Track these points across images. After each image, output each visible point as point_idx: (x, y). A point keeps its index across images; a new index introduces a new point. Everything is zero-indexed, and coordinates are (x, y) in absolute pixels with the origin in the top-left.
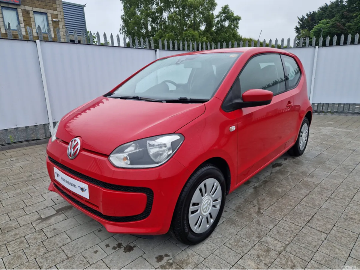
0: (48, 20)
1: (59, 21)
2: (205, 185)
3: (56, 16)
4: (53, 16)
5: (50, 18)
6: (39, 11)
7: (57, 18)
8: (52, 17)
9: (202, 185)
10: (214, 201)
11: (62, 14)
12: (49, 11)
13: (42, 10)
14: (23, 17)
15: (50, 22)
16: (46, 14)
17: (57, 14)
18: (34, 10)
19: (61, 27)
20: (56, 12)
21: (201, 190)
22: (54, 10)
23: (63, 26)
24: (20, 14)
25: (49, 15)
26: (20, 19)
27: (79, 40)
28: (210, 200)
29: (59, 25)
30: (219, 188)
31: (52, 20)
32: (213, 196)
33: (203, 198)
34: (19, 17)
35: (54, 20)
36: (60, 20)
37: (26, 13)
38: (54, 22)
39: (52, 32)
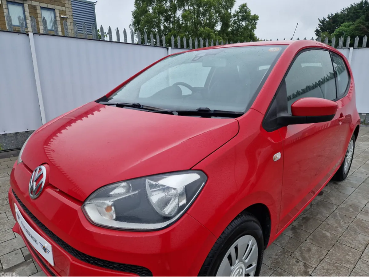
0: (55, 17)
1: (67, 17)
2: (236, 248)
3: (64, 13)
4: (61, 12)
5: (58, 15)
6: (47, 7)
7: (66, 15)
8: (60, 14)
9: (232, 250)
10: (247, 268)
11: (71, 10)
12: (57, 7)
13: (50, 6)
14: (30, 12)
15: (58, 19)
16: (53, 10)
17: (65, 10)
18: (41, 6)
19: (69, 24)
20: (64, 9)
21: (230, 258)
22: (62, 6)
23: (71, 24)
24: (27, 9)
25: (57, 11)
26: (26, 15)
28: (242, 269)
29: (67, 22)
30: (255, 247)
31: (60, 17)
32: (247, 261)
33: (232, 267)
34: (26, 12)
35: (62, 16)
36: (69, 17)
37: (33, 9)
38: (62, 19)
39: (60, 30)
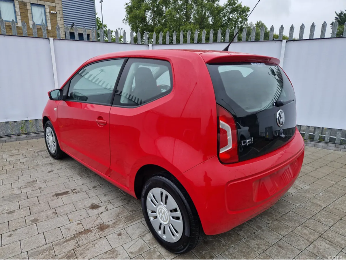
0: (45, 13)
1: (56, 13)
3: (54, 8)
4: (51, 8)
5: (48, 10)
6: (37, 3)
7: (56, 10)
8: (50, 10)
11: (60, 6)
12: (47, 3)
13: (40, 3)
14: (20, 8)
15: (48, 14)
16: (43, 6)
18: (31, 2)
19: (58, 19)
20: (54, 5)
22: (52, 3)
23: (61, 19)
24: (17, 6)
25: (47, 7)
26: (16, 11)
27: (88, 33)
29: (57, 17)
31: (50, 12)
34: (16, 8)
35: (52, 12)
36: (58, 12)
37: (23, 5)
38: (52, 14)
39: (49, 24)
